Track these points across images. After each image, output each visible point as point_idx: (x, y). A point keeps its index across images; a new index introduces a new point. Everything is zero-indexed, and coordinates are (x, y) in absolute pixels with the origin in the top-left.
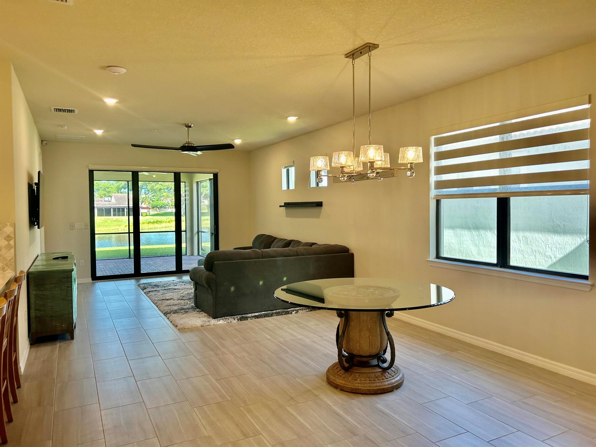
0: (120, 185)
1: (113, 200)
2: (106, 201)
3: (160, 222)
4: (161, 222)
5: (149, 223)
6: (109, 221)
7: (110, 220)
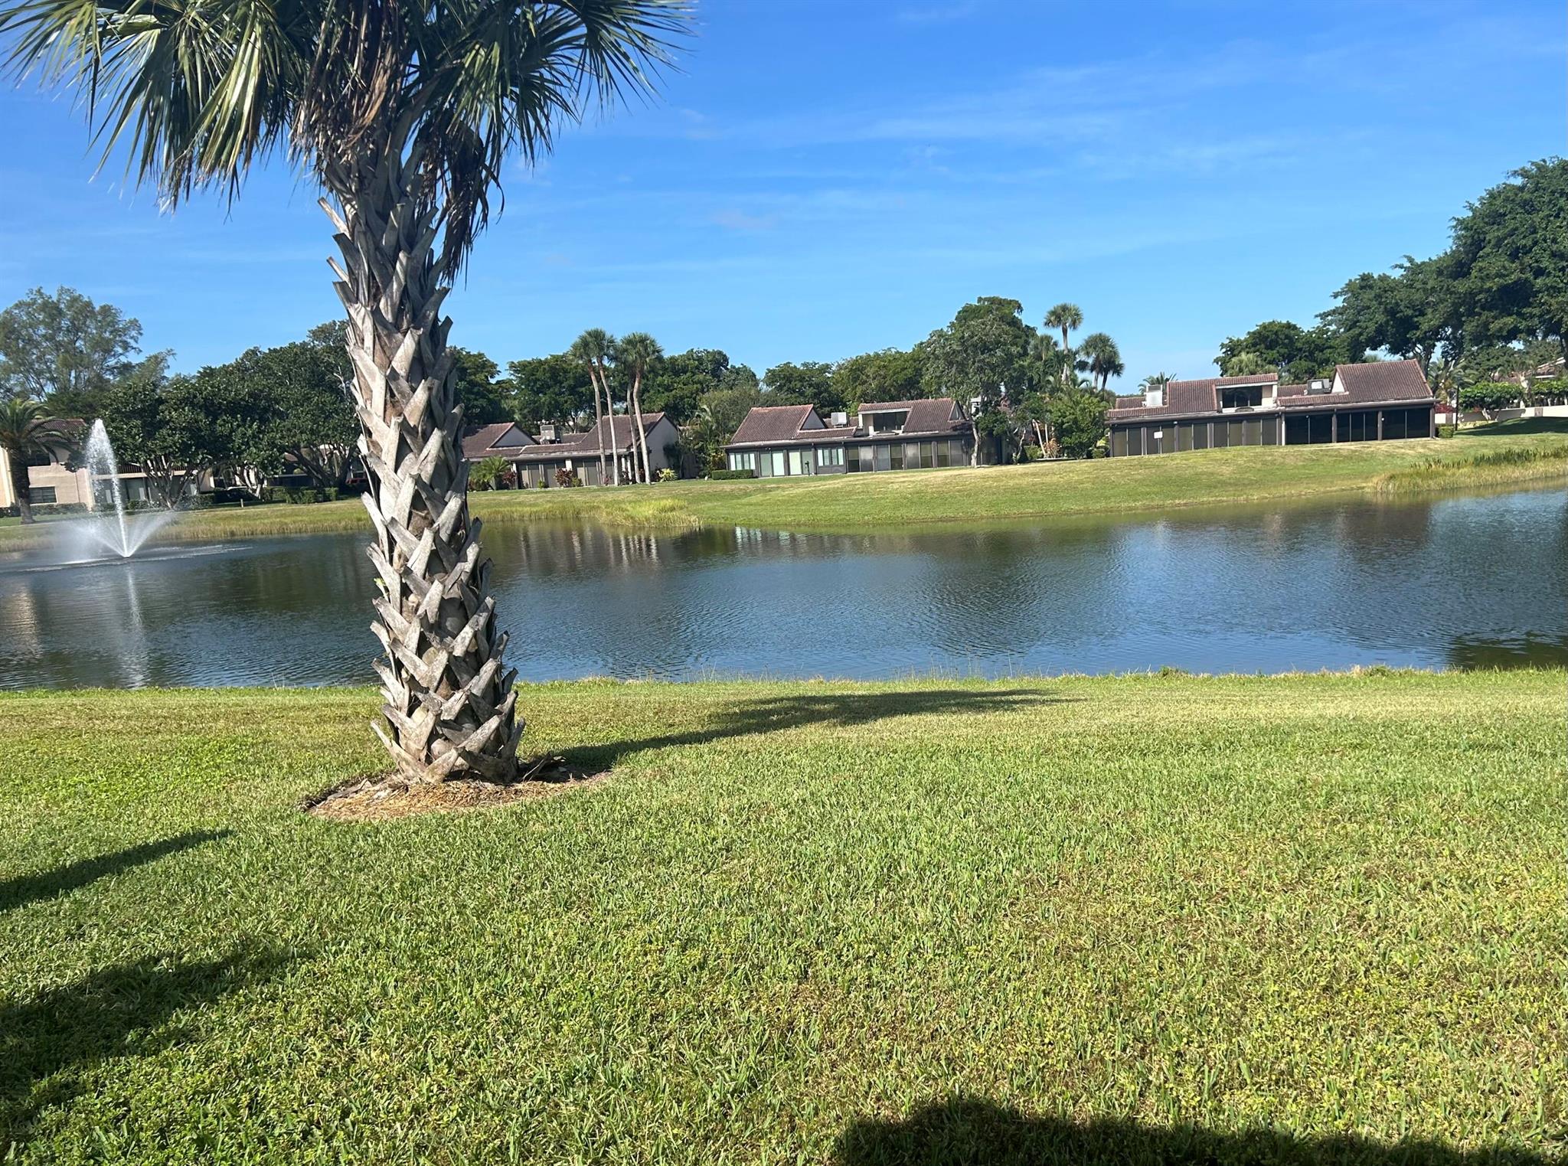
0: (1361, 334)
1: (1339, 387)
2: (1317, 392)
3: (1519, 456)
4: (1524, 457)
5: (1479, 461)
6: (1326, 459)
7: (1330, 456)
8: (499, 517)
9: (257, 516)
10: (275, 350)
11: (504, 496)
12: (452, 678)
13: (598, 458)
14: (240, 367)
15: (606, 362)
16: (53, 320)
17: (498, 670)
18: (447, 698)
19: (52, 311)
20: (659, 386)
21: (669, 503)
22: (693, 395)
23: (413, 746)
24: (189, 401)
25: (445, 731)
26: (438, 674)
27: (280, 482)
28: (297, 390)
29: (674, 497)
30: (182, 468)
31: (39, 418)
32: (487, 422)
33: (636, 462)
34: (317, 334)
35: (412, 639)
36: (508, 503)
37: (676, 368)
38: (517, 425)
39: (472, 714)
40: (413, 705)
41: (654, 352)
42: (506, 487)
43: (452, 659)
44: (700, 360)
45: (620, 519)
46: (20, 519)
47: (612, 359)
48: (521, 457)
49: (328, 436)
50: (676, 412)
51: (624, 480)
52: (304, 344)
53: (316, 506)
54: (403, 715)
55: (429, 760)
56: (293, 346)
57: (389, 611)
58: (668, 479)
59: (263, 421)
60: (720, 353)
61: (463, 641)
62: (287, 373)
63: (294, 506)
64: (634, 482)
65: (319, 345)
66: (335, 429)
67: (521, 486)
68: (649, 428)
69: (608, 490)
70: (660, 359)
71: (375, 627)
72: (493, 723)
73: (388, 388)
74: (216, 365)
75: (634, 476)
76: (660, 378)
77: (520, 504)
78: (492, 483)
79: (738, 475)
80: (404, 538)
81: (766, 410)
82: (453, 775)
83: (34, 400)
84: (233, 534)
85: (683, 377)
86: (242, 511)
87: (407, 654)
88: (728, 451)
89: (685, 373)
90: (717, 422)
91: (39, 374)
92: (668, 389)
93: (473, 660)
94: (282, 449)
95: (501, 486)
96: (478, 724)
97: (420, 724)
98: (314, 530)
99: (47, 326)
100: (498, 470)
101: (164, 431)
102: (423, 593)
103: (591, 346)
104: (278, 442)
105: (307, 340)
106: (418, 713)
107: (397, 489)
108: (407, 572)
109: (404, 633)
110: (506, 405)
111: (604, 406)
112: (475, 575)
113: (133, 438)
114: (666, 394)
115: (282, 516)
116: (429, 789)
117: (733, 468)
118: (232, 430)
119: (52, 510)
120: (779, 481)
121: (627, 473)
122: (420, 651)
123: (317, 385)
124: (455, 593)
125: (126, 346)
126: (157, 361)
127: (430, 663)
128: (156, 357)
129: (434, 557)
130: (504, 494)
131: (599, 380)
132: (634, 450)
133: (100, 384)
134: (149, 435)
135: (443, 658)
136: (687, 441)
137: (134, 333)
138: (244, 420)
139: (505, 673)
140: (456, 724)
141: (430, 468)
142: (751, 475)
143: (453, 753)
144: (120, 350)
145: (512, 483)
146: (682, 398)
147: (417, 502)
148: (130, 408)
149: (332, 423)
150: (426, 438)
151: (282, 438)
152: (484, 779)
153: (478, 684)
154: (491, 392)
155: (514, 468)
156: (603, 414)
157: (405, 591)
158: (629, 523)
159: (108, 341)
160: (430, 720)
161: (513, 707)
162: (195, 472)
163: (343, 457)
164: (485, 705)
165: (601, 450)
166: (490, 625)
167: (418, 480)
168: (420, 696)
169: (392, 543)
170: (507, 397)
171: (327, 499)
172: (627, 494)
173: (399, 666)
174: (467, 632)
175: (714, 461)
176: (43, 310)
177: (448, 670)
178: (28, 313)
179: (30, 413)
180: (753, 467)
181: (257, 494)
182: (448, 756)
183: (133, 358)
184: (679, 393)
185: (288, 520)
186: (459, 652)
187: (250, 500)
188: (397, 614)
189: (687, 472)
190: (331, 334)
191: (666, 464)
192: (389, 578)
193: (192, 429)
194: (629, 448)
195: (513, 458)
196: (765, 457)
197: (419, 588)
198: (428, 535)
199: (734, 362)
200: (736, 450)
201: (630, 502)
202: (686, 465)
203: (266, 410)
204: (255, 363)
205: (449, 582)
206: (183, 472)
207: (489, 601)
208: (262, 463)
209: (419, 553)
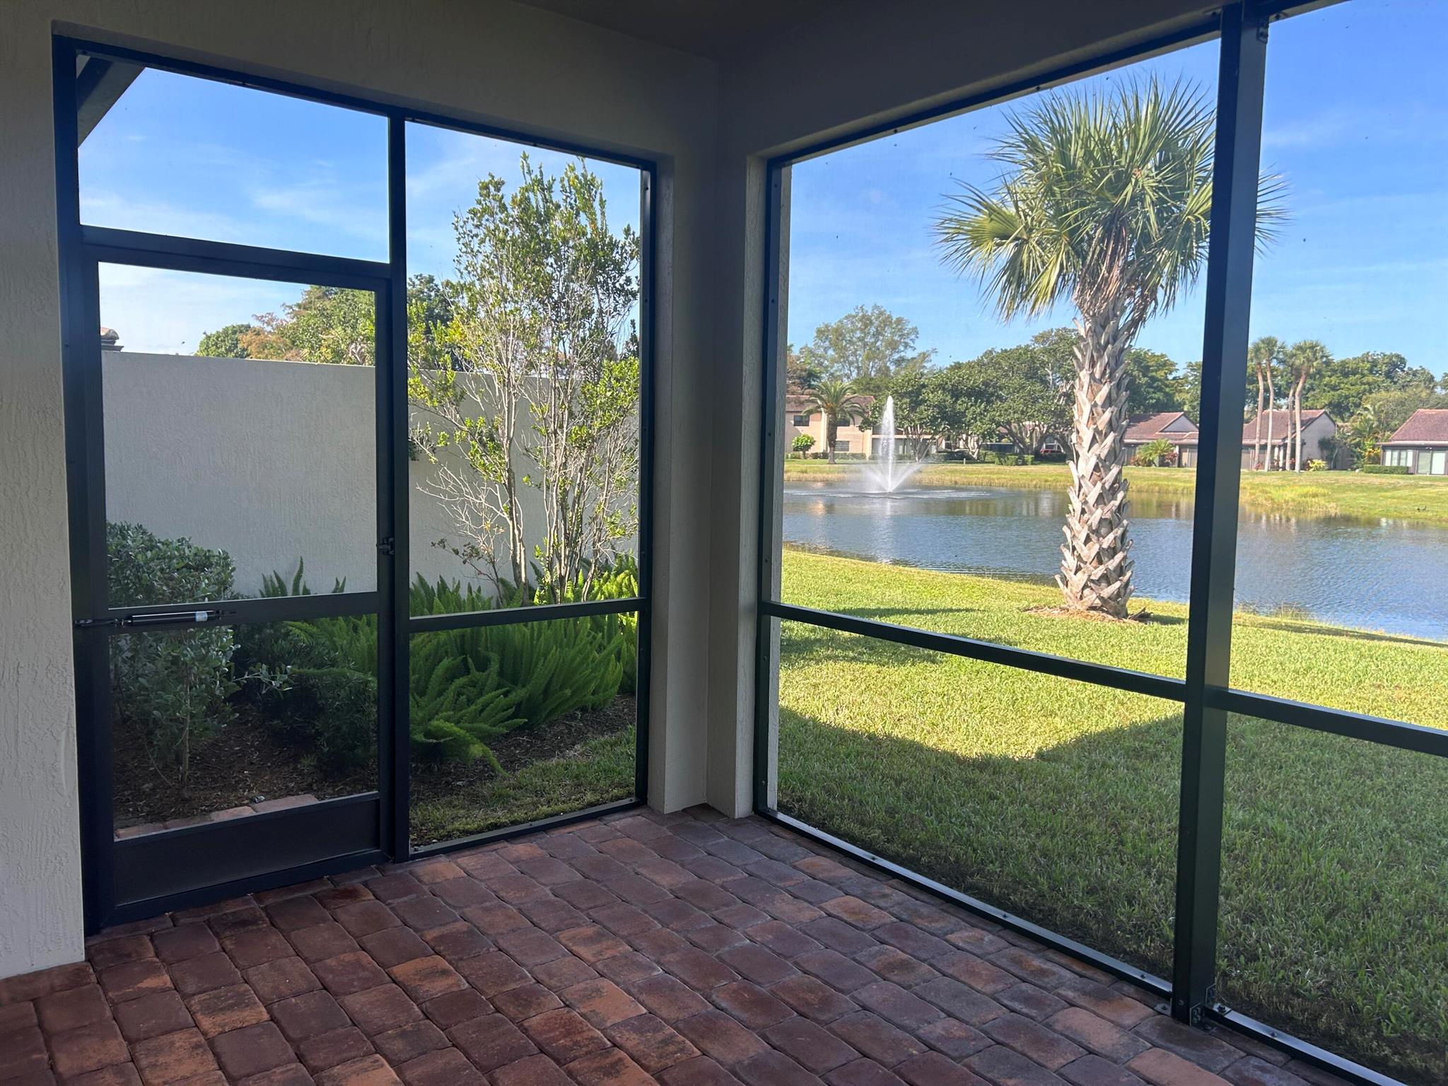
8: (1157, 488)
9: (973, 472)
10: (1006, 351)
11: (1164, 472)
12: (1099, 559)
13: (1253, 447)
14: (980, 363)
15: (1274, 363)
16: (866, 327)
17: (1125, 558)
18: (1095, 568)
19: (866, 321)
20: (1325, 385)
21: (1313, 489)
22: (1360, 395)
23: (1075, 590)
24: (942, 387)
25: (1092, 585)
26: (1093, 556)
27: (991, 448)
28: (1016, 381)
29: (1318, 485)
30: (929, 434)
31: (849, 395)
32: (1159, 412)
33: (1289, 451)
34: (1036, 339)
35: (1083, 537)
36: (1167, 478)
37: (1345, 370)
38: (1186, 415)
39: (1106, 579)
40: (1078, 569)
41: (1322, 357)
42: (1167, 465)
43: (1101, 549)
44: (1374, 363)
45: (1261, 500)
46: (827, 461)
47: (1281, 361)
48: (1185, 441)
49: (1033, 416)
50: (1339, 409)
51: (1275, 467)
52: (1028, 346)
53: (1016, 468)
54: (1072, 574)
55: (1081, 598)
56: (1019, 348)
57: (1073, 521)
58: (1318, 469)
59: (989, 402)
60: (1398, 356)
61: (1107, 541)
62: (1011, 368)
63: (1001, 467)
64: (1284, 469)
65: (1038, 347)
66: (1039, 411)
67: (1180, 465)
68: (1306, 424)
69: (1257, 474)
70: (1328, 363)
71: (1065, 529)
72: (1118, 584)
73: (1092, 411)
74: (964, 360)
75: (1284, 464)
76: (1327, 379)
77: (1177, 479)
78: (1157, 461)
79: (1392, 471)
80: (1087, 485)
81: (1434, 411)
82: (1092, 608)
83: (846, 383)
84: (956, 483)
85: (1352, 378)
86: (964, 467)
87: (1079, 544)
88: (1385, 448)
89: (1355, 375)
90: (1379, 420)
91: (851, 364)
92: (1334, 388)
93: (1113, 551)
94: (998, 424)
95: (1163, 464)
96: (1109, 584)
97: (1080, 579)
98: (1012, 486)
99: (862, 331)
100: (1162, 451)
101: (922, 407)
102: (1092, 514)
103: (1263, 351)
104: (997, 418)
105: (1030, 343)
106: (1080, 573)
107: (1087, 461)
108: (1086, 502)
109: (1079, 532)
110: (1178, 398)
111: (1266, 400)
112: (1120, 508)
113: (903, 411)
114: (1332, 393)
115: (992, 473)
116: (1079, 612)
117: (1388, 463)
118: (967, 409)
119: (845, 457)
120: (1435, 480)
121: (1278, 461)
122: (1086, 543)
123: (1031, 378)
124: (1108, 516)
125: (906, 345)
126: (924, 356)
127: (1089, 549)
128: (924, 354)
129: (1101, 496)
130: (1165, 471)
131: (1265, 379)
132: (1288, 441)
133: (884, 372)
134: (913, 410)
135: (1097, 547)
136: (1344, 437)
137: (913, 337)
138: (976, 402)
139: (1128, 561)
140: (1098, 582)
141: (1105, 452)
142: (1406, 471)
143: (1094, 596)
144: (902, 348)
145: (1173, 462)
146: (1347, 397)
147: (1096, 468)
148: (904, 390)
149: (1038, 406)
150: (1106, 435)
151: (1000, 416)
152: (1107, 612)
153: (1112, 564)
154: (1167, 386)
155: (1177, 450)
156: (1264, 409)
157: (1083, 512)
158: (1269, 504)
159: (896, 342)
160: (1085, 577)
161: (1129, 580)
162: (937, 437)
163: (1041, 433)
164: (1114, 575)
165: (1257, 440)
166: (1123, 535)
167: (1099, 457)
168: (1082, 565)
169: (1080, 487)
170: (1180, 391)
171: (1024, 463)
172: (1275, 478)
173: (1074, 549)
174: (1111, 536)
175: (1369, 456)
176: (861, 320)
177: (1098, 553)
178: (852, 323)
179: (843, 391)
180: (1410, 464)
181: (975, 456)
182: (1091, 597)
183: (909, 354)
184: (1345, 392)
185: (995, 477)
186: (1105, 546)
187: (970, 460)
188: (1077, 522)
189: (1339, 464)
190: (1048, 339)
191: (1318, 456)
192: (1076, 504)
193: (941, 407)
194: (1284, 439)
195: (1177, 442)
196: (1425, 456)
197: (1090, 510)
198: (1099, 485)
199: (1413, 364)
200: (1393, 448)
201: (1275, 486)
202: (1340, 458)
203: (992, 395)
204: (991, 360)
205: (1106, 510)
206: (929, 437)
207: (1125, 522)
208: (983, 434)
209: (1093, 493)
